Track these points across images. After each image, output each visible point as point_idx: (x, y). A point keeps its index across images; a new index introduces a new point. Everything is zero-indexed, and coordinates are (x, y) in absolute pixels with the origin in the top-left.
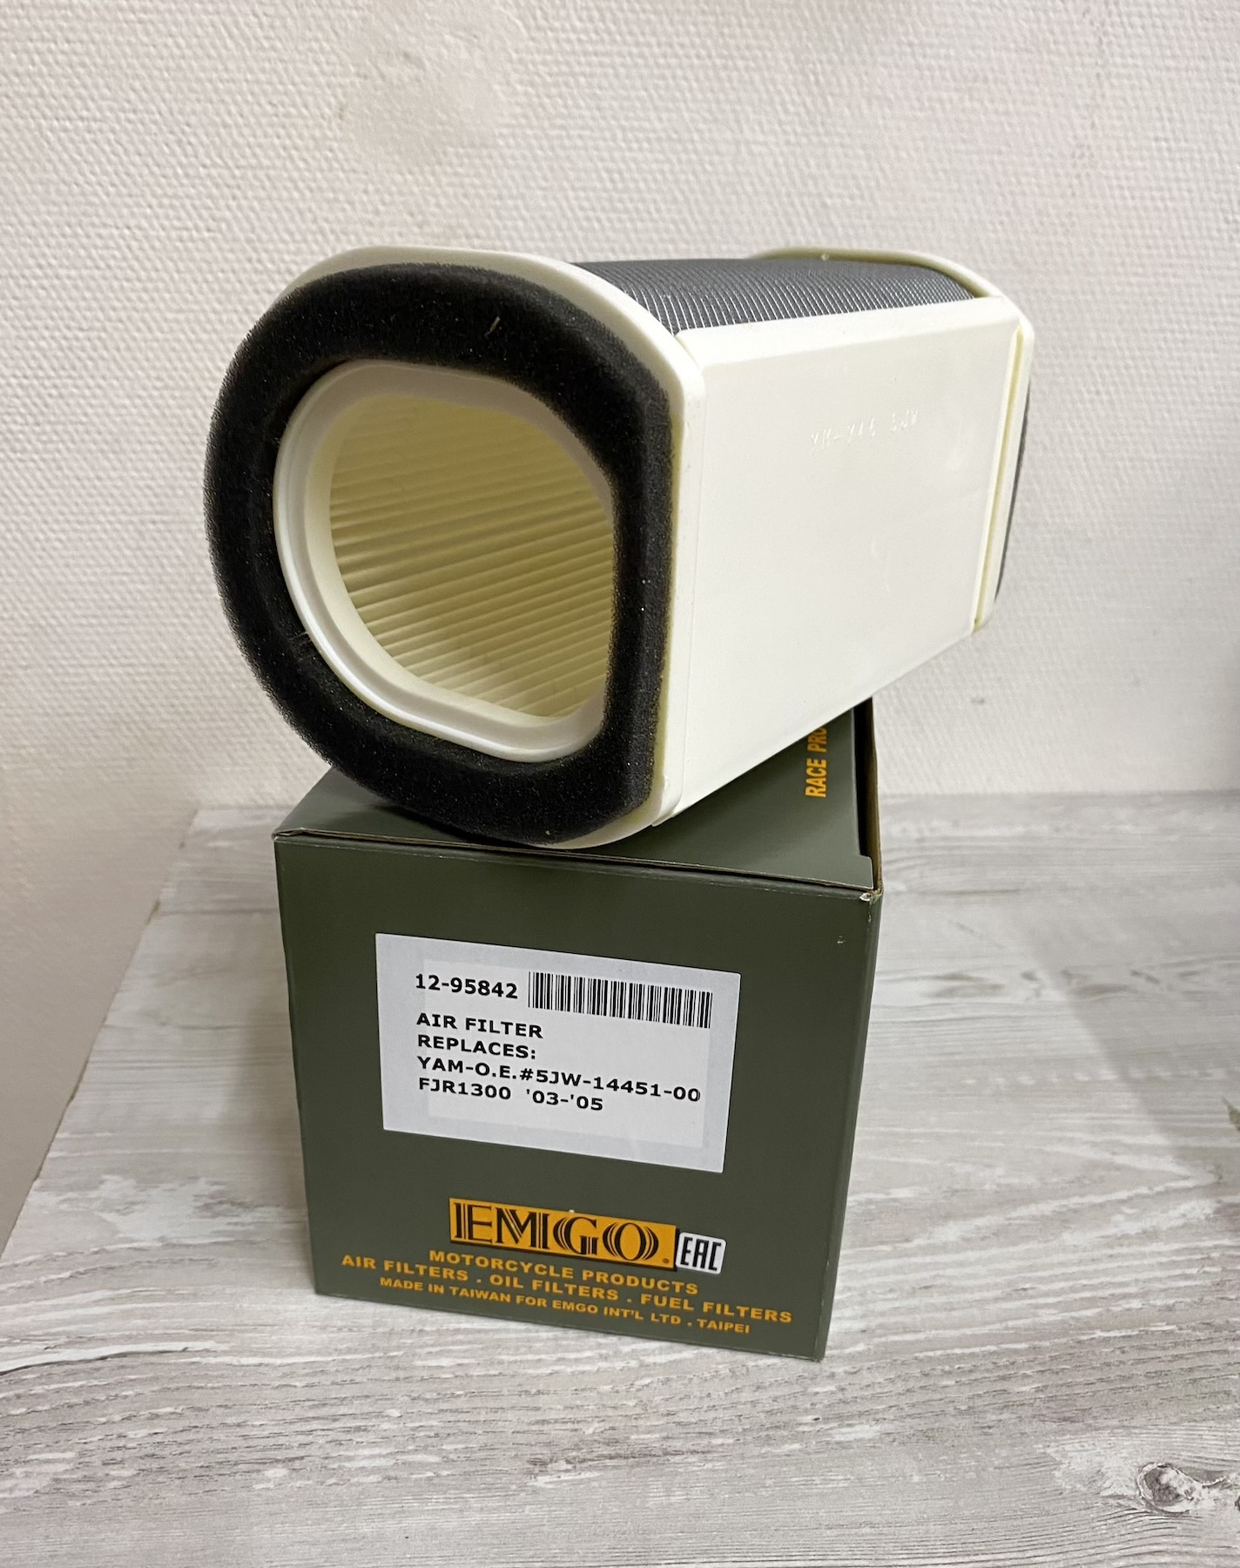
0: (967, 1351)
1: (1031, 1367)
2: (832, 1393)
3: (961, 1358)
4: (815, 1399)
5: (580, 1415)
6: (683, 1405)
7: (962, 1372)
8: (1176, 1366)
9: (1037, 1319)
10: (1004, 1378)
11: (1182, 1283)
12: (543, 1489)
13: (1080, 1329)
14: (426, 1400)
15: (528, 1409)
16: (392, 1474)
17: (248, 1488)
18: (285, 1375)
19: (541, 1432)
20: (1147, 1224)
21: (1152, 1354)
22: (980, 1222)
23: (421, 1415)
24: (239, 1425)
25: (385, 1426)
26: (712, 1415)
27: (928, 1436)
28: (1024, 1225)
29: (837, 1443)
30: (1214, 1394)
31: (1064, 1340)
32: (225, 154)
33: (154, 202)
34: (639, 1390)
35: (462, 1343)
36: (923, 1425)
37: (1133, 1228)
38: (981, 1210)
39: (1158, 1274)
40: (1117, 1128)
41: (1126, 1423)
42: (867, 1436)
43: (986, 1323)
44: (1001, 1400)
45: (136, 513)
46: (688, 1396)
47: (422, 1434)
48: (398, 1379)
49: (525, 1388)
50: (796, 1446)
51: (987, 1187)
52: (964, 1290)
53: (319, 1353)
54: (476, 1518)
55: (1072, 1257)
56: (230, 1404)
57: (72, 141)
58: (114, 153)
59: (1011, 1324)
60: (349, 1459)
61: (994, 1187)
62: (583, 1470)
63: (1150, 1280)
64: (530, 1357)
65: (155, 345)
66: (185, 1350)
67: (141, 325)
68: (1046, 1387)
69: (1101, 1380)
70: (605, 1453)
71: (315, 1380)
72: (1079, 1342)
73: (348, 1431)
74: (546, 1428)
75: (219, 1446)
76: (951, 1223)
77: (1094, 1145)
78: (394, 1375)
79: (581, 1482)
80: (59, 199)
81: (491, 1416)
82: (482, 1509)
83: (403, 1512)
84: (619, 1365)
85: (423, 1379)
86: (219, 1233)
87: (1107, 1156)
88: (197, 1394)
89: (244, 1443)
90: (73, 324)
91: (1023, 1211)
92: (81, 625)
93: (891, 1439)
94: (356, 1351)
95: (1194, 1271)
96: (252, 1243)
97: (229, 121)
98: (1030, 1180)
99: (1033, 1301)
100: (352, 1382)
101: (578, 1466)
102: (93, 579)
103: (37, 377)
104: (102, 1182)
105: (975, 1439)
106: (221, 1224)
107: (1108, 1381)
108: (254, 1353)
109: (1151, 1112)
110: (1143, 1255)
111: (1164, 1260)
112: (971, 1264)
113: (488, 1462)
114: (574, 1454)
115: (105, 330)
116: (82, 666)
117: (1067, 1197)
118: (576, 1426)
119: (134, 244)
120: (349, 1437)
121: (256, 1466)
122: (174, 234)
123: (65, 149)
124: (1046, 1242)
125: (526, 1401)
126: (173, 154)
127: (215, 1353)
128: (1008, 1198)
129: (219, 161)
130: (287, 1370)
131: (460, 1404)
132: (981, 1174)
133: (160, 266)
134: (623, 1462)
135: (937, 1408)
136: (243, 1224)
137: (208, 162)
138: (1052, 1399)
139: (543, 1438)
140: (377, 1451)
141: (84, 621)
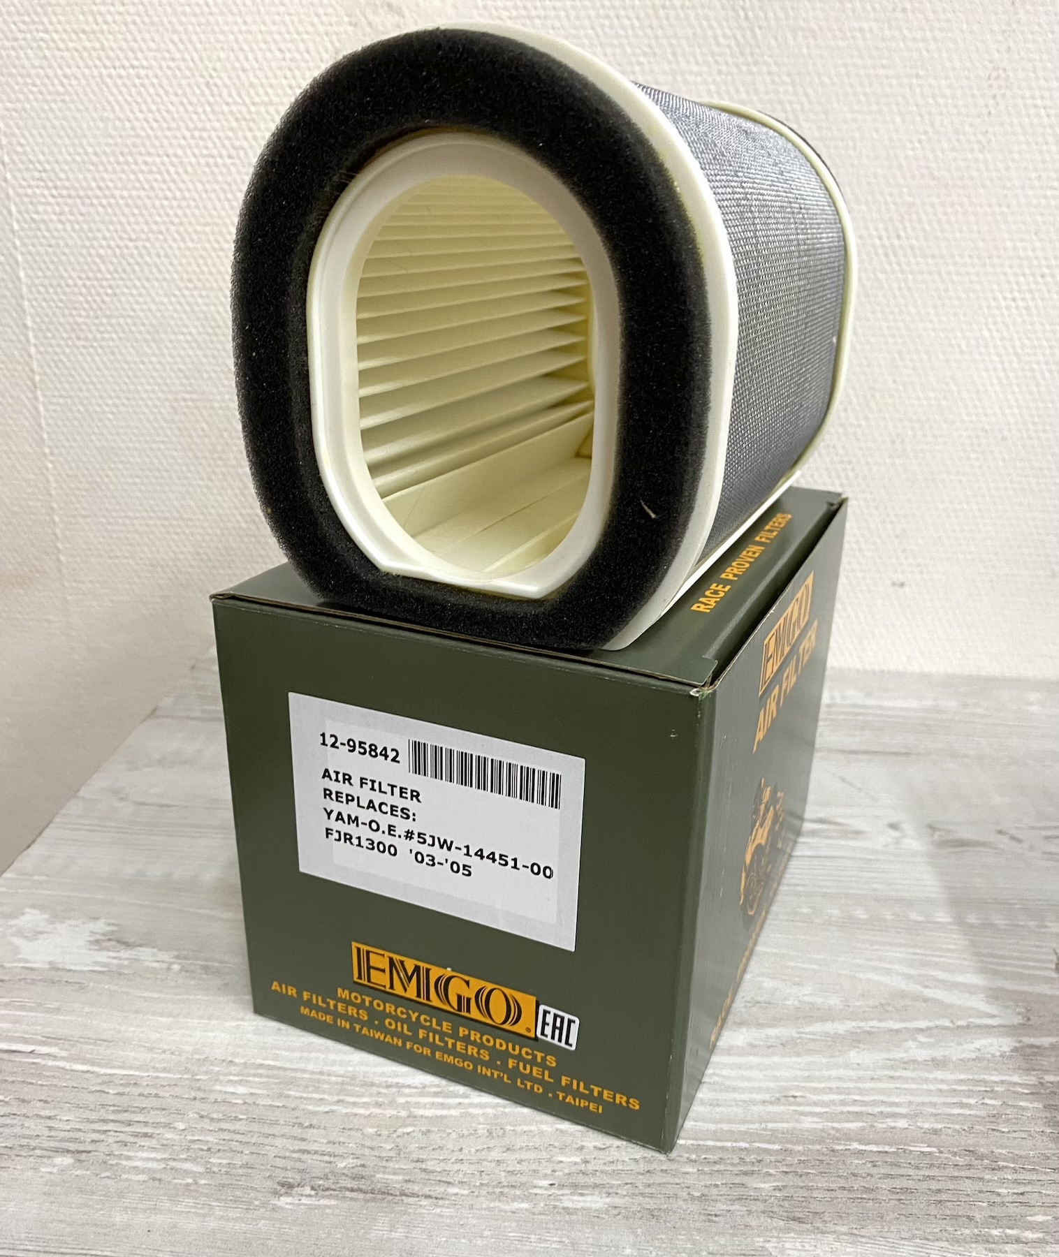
0: (719, 1144)
1: (776, 1167)
2: (576, 1163)
3: (709, 1149)
4: (557, 1167)
5: (340, 1150)
6: (436, 1155)
7: (707, 1162)
8: (924, 1185)
9: (798, 1125)
10: (745, 1173)
11: (956, 1111)
12: (281, 1208)
13: (838, 1139)
14: (212, 1119)
15: (295, 1138)
16: (158, 1176)
17: (35, 1169)
18: (104, 1083)
19: (300, 1160)
20: (938, 1053)
21: (902, 1171)
22: (772, 1032)
23: (203, 1130)
24: (49, 1118)
25: (169, 1136)
26: (457, 1167)
27: (652, 1214)
28: (813, 1040)
29: (564, 1208)
30: (956, 1217)
31: (818, 1147)
32: (243, 93)
33: (187, 134)
34: (398, 1137)
35: (261, 1076)
36: (651, 1204)
37: (923, 1055)
38: (775, 1022)
39: (935, 1099)
40: (936, 965)
41: (855, 1231)
42: (597, 1206)
43: (744, 1122)
44: (736, 1192)
45: (171, 392)
46: (441, 1148)
47: (197, 1146)
48: (195, 1098)
49: (299, 1121)
50: (525, 1205)
51: (787, 1003)
52: (735, 1090)
53: (138, 1069)
54: (213, 1224)
55: (853, 1074)
56: (49, 1099)
57: (125, 85)
58: (158, 95)
59: (770, 1125)
60: (128, 1158)
61: (796, 1003)
62: (323, 1197)
63: (923, 1104)
64: (315, 1096)
65: (187, 253)
66: (32, 1052)
67: (177, 236)
68: (784, 1187)
69: (844, 1188)
70: (349, 1186)
71: (127, 1090)
72: (833, 1151)
73: (136, 1135)
74: (305, 1157)
75: (27, 1132)
76: (744, 1030)
77: (908, 977)
78: (193, 1094)
79: (318, 1207)
80: (114, 133)
81: (261, 1140)
82: (222, 1217)
83: (155, 1209)
84: (389, 1112)
85: (216, 1101)
86: (97, 963)
87: (918, 988)
88: (26, 1089)
89: (47, 1133)
90: (124, 236)
91: (817, 1027)
92: (127, 483)
93: (616, 1212)
94: (169, 1071)
95: (972, 1101)
96: (120, 974)
97: (246, 65)
98: (834, 1001)
99: (800, 1109)
100: (156, 1096)
101: (321, 1193)
102: (137, 445)
103: (97, 279)
104: (23, 914)
105: (698, 1224)
106: (103, 957)
107: (850, 1190)
108: (85, 1062)
109: (978, 954)
110: (926, 1080)
111: (944, 1087)
112: (750, 1068)
113: (243, 1178)
114: (321, 1182)
115: (148, 240)
116: (129, 517)
117: (866, 1020)
118: (332, 1159)
119: (172, 170)
120: (135, 1140)
121: (49, 1153)
122: (202, 161)
123: (120, 92)
124: (831, 1057)
125: (297, 1131)
126: (203, 94)
127: (55, 1057)
128: (806, 1014)
129: (239, 100)
130: (105, 1078)
131: (238, 1126)
132: (789, 991)
133: (191, 187)
134: (361, 1196)
135: (670, 1190)
136: (120, 959)
137: (230, 100)
138: (786, 1198)
139: (299, 1165)
140: (153, 1155)
141: (130, 480)
